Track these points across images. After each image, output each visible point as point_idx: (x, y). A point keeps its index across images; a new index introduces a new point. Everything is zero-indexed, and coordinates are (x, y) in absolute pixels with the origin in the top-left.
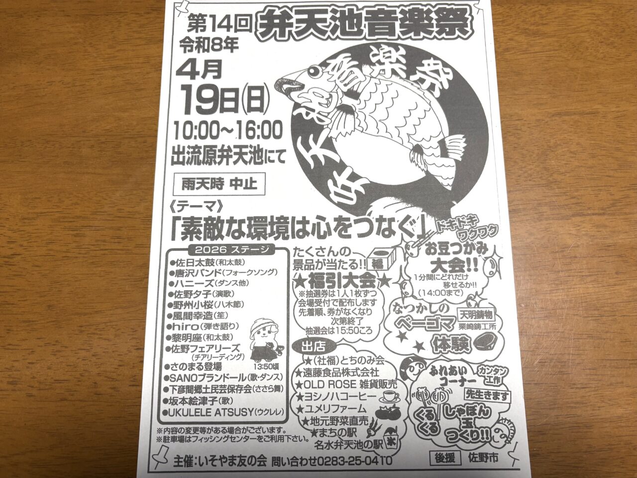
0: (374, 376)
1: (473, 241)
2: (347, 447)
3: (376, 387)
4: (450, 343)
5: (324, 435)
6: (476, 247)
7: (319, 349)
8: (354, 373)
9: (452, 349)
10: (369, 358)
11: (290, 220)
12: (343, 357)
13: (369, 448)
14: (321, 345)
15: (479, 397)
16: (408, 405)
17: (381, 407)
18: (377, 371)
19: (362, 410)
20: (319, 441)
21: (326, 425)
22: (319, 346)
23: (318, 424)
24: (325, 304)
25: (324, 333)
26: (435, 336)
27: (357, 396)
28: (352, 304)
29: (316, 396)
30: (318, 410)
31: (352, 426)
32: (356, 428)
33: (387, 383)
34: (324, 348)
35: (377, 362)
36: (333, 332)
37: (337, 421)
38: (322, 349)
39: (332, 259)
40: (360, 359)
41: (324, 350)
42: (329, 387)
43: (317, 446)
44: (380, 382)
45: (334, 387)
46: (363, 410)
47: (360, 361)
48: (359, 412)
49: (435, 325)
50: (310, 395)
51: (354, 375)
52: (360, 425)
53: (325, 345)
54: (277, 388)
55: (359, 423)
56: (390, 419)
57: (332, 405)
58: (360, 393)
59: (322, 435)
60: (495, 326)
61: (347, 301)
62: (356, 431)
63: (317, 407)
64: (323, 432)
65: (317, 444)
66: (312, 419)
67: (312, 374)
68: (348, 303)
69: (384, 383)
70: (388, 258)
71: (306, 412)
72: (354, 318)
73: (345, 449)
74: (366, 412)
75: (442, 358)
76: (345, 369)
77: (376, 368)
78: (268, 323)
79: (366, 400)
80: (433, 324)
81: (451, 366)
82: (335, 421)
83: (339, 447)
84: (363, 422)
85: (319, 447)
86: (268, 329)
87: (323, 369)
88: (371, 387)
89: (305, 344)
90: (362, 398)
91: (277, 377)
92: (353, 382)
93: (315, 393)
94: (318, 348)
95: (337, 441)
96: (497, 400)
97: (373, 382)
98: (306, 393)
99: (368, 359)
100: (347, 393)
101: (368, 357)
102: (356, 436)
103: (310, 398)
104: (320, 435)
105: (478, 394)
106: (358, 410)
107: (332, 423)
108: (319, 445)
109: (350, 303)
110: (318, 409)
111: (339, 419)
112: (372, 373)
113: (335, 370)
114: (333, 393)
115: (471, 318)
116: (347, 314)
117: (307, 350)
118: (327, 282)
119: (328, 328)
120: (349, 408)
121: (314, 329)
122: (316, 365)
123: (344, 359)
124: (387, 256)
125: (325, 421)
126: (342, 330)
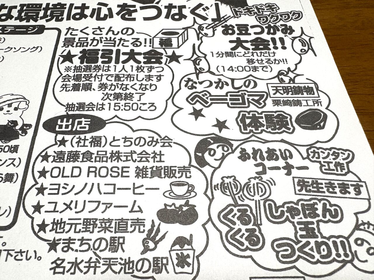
0: (157, 161)
1: (276, 23)
2: (107, 270)
3: (160, 177)
4: (263, 121)
5: (69, 248)
6: (280, 29)
7: (80, 128)
8: (127, 158)
9: (267, 128)
10: (151, 139)
11: (67, 7)
12: (114, 137)
13: (144, 272)
14: (83, 123)
15: (318, 190)
16: (208, 202)
17: (166, 205)
18: (161, 155)
19: (136, 208)
20: (58, 259)
21: (75, 232)
22: (81, 124)
23: (62, 230)
24: (97, 78)
25: (90, 109)
26: (242, 113)
27: (130, 189)
28: (132, 79)
29: (66, 188)
30: (66, 209)
31: (118, 235)
32: (124, 238)
33: (175, 170)
34: (87, 126)
35: (162, 144)
36: (103, 109)
37: (95, 226)
38: (85, 128)
39: (110, 38)
40: (138, 140)
41: (87, 129)
42: (88, 176)
43: (54, 268)
44: (165, 170)
45: (96, 176)
46: (138, 209)
47: (137, 143)
48: (131, 211)
49: (241, 101)
50: (57, 187)
51: (127, 160)
52: (131, 232)
53: (89, 123)
54: (9, 178)
55: (130, 229)
56: (182, 223)
57: (89, 202)
58: (134, 184)
59: (65, 249)
60: (320, 102)
61: (126, 76)
62: (124, 243)
63: (64, 204)
64: (69, 243)
65: (54, 265)
66: (53, 223)
67: (66, 159)
68: (127, 78)
69: (171, 170)
70: (178, 38)
71: (46, 212)
72: (133, 94)
73: (102, 273)
74: (142, 212)
75: (253, 138)
76: (114, 152)
77: (160, 152)
78: (17, 99)
79: (143, 194)
80: (239, 100)
81: (268, 148)
82: (91, 227)
83: (92, 270)
84: (137, 227)
85: (58, 270)
86: (15, 105)
87: (82, 152)
88: (152, 177)
89: (62, 121)
90: (137, 191)
91: (12, 163)
92: (125, 170)
93: (65, 184)
94: (79, 126)
95: (91, 258)
96: (347, 195)
97: (154, 169)
98: (51, 184)
99: (148, 140)
100: (115, 185)
101: (149, 137)
102: (123, 251)
103: (56, 191)
104: (63, 249)
105: (315, 185)
106: (130, 208)
107: (86, 228)
108: (58, 266)
109: (129, 78)
110: (66, 207)
111: (98, 222)
112: (154, 157)
113: (100, 153)
114: (93, 184)
115: (288, 94)
116: (124, 89)
117: (64, 129)
118: (101, 58)
119: (96, 105)
120: (115, 207)
121: (77, 105)
122: (73, 146)
123: (114, 140)
124: (177, 36)
125: (74, 226)
126: (115, 106)
